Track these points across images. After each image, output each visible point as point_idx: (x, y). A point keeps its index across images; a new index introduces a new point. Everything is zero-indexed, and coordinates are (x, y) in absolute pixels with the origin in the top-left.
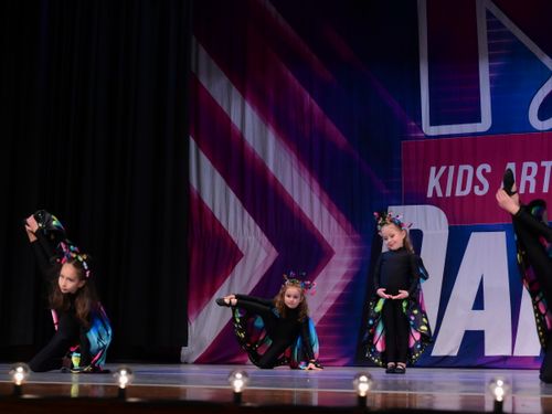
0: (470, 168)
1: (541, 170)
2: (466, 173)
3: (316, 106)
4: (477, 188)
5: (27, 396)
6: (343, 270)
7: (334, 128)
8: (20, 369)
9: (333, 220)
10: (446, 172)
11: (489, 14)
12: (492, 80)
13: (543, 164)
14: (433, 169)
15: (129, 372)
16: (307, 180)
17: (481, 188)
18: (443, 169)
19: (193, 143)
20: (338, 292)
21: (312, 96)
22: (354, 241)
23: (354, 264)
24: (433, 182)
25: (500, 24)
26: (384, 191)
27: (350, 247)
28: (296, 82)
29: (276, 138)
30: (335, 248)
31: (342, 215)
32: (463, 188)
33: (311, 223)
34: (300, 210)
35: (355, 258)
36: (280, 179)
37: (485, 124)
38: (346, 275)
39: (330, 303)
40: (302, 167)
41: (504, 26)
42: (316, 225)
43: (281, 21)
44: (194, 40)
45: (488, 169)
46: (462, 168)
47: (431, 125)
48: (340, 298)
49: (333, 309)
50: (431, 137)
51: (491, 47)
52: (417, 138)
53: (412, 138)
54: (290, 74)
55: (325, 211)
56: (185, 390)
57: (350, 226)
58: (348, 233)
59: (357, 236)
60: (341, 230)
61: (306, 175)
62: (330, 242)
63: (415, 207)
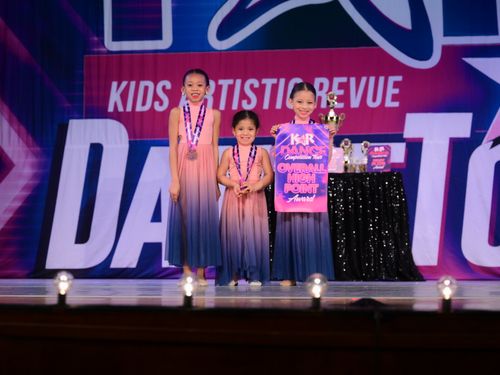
0: (150, 84)
1: (219, 88)
2: (146, 88)
4: (157, 103)
6: (23, 182)
9: (14, 136)
10: (127, 88)
13: (221, 82)
14: (115, 84)
17: (161, 104)
18: (124, 84)
20: (18, 204)
22: (35, 154)
23: (35, 176)
24: (114, 96)
26: (67, 105)
27: (32, 159)
30: (15, 160)
31: (22, 127)
32: (144, 104)
35: (35, 171)
37: (166, 42)
38: (25, 188)
39: (9, 216)
45: (168, 85)
46: (143, 84)
47: (113, 40)
48: (20, 210)
49: (10, 222)
50: (112, 52)
53: (94, 53)
55: (6, 125)
57: (30, 138)
58: (28, 146)
59: (38, 149)
60: (21, 141)
62: (10, 155)
63: (96, 121)
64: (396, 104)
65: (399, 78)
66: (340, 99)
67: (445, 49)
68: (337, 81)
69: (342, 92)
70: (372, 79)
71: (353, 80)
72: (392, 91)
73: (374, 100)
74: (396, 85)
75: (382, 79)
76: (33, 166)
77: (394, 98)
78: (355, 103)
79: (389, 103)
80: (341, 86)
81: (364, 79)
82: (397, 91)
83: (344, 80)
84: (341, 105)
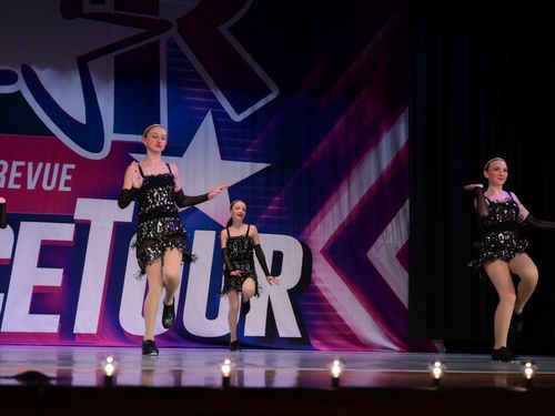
64: (69, 189)
65: (73, 166)
66: (17, 181)
67: (114, 143)
68: (15, 164)
69: (19, 175)
70: (48, 166)
71: (30, 165)
72: (65, 177)
73: (49, 184)
74: (69, 172)
75: (57, 166)
77: (67, 183)
78: (31, 185)
79: (62, 188)
80: (19, 169)
81: (41, 165)
82: (69, 177)
83: (23, 164)
84: (18, 187)
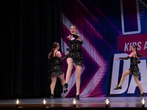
0: (136, 43)
3: (94, 28)
5: (20, 107)
6: (102, 71)
7: (99, 34)
8: (18, 100)
9: (100, 59)
10: (129, 44)
11: (139, 2)
12: (141, 20)
14: (126, 44)
15: (46, 100)
16: (92, 48)
17: (139, 48)
18: (128, 43)
19: (62, 39)
20: (102, 77)
21: (93, 26)
23: (106, 69)
24: (126, 47)
25: (142, 5)
26: (113, 50)
28: (88, 22)
29: (84, 37)
30: (100, 66)
31: (102, 57)
33: (94, 60)
34: (91, 56)
36: (85, 48)
37: (139, 31)
38: (104, 73)
39: (100, 80)
40: (91, 44)
41: (143, 5)
42: (95, 60)
43: (84, 6)
44: (61, 12)
45: (141, 43)
46: (133, 43)
47: (125, 32)
48: (102, 79)
49: (100, 82)
50: (125, 35)
51: (140, 11)
52: (121, 36)
53: (120, 36)
54: (87, 20)
55: (97, 56)
56: (63, 104)
57: (104, 60)
58: (103, 62)
59: (106, 62)
60: (102, 61)
61: (92, 46)
62: (99, 64)
63: (121, 54)
76: (105, 67)
